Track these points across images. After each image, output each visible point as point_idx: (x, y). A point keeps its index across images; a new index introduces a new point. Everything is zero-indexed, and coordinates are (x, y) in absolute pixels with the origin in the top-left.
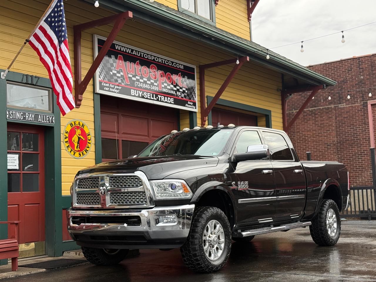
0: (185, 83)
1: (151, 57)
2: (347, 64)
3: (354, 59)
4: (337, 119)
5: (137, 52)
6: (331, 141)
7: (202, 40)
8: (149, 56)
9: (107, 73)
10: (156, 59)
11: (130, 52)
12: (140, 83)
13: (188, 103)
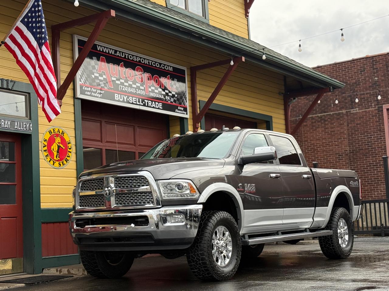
0: (175, 87)
1: (137, 58)
2: (360, 63)
3: (367, 58)
4: (349, 126)
5: (121, 53)
6: (343, 150)
7: (191, 39)
8: (134, 57)
9: (89, 76)
10: (142, 60)
11: (113, 53)
12: (125, 86)
13: (178, 108)
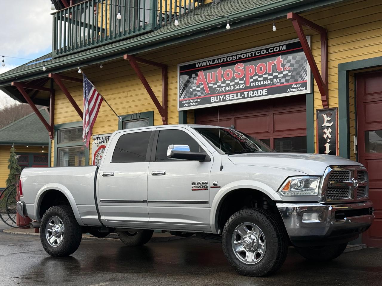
0: (288, 65)
1: (236, 57)
5: (219, 59)
8: (233, 57)
9: (188, 91)
10: (244, 56)
11: (211, 64)
12: (222, 87)
13: (293, 87)
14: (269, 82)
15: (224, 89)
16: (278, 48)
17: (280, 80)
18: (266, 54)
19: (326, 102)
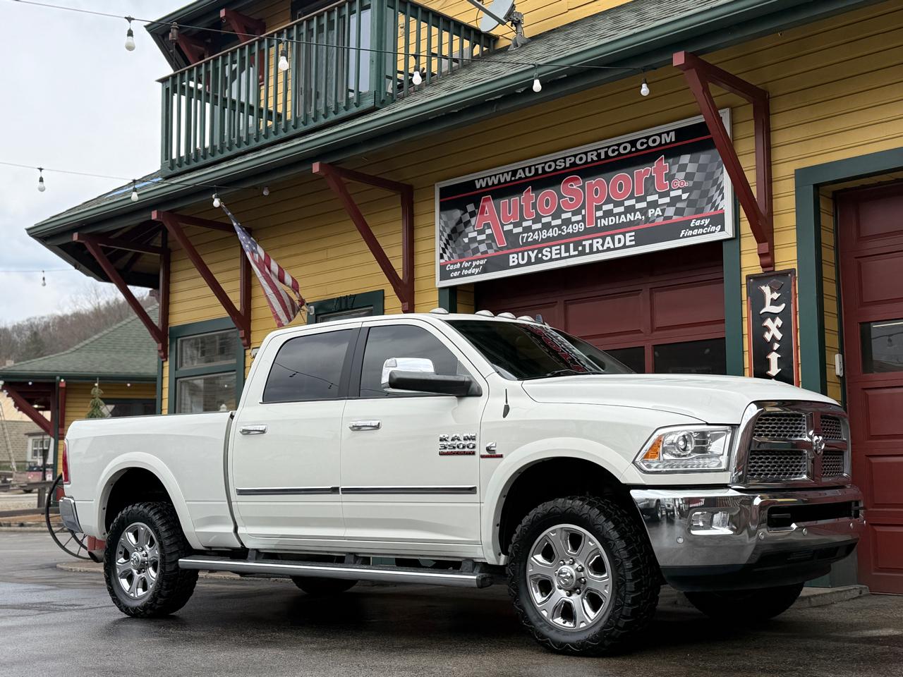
0: (680, 176)
1: (565, 162)
5: (527, 169)
8: (558, 162)
9: (458, 243)
10: (581, 159)
11: (508, 179)
12: (534, 232)
13: (692, 225)
14: (638, 216)
15: (539, 235)
16: (658, 138)
17: (663, 211)
18: (630, 152)
19: (767, 257)
